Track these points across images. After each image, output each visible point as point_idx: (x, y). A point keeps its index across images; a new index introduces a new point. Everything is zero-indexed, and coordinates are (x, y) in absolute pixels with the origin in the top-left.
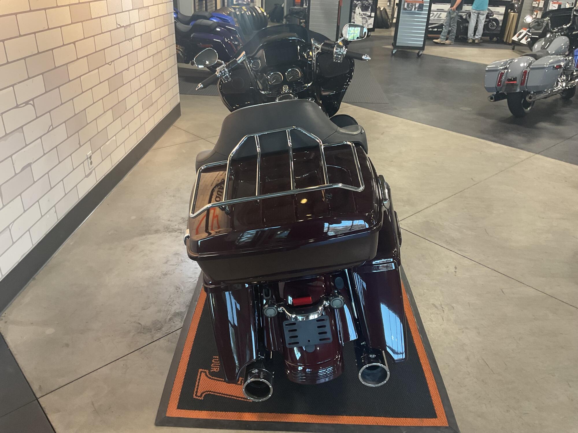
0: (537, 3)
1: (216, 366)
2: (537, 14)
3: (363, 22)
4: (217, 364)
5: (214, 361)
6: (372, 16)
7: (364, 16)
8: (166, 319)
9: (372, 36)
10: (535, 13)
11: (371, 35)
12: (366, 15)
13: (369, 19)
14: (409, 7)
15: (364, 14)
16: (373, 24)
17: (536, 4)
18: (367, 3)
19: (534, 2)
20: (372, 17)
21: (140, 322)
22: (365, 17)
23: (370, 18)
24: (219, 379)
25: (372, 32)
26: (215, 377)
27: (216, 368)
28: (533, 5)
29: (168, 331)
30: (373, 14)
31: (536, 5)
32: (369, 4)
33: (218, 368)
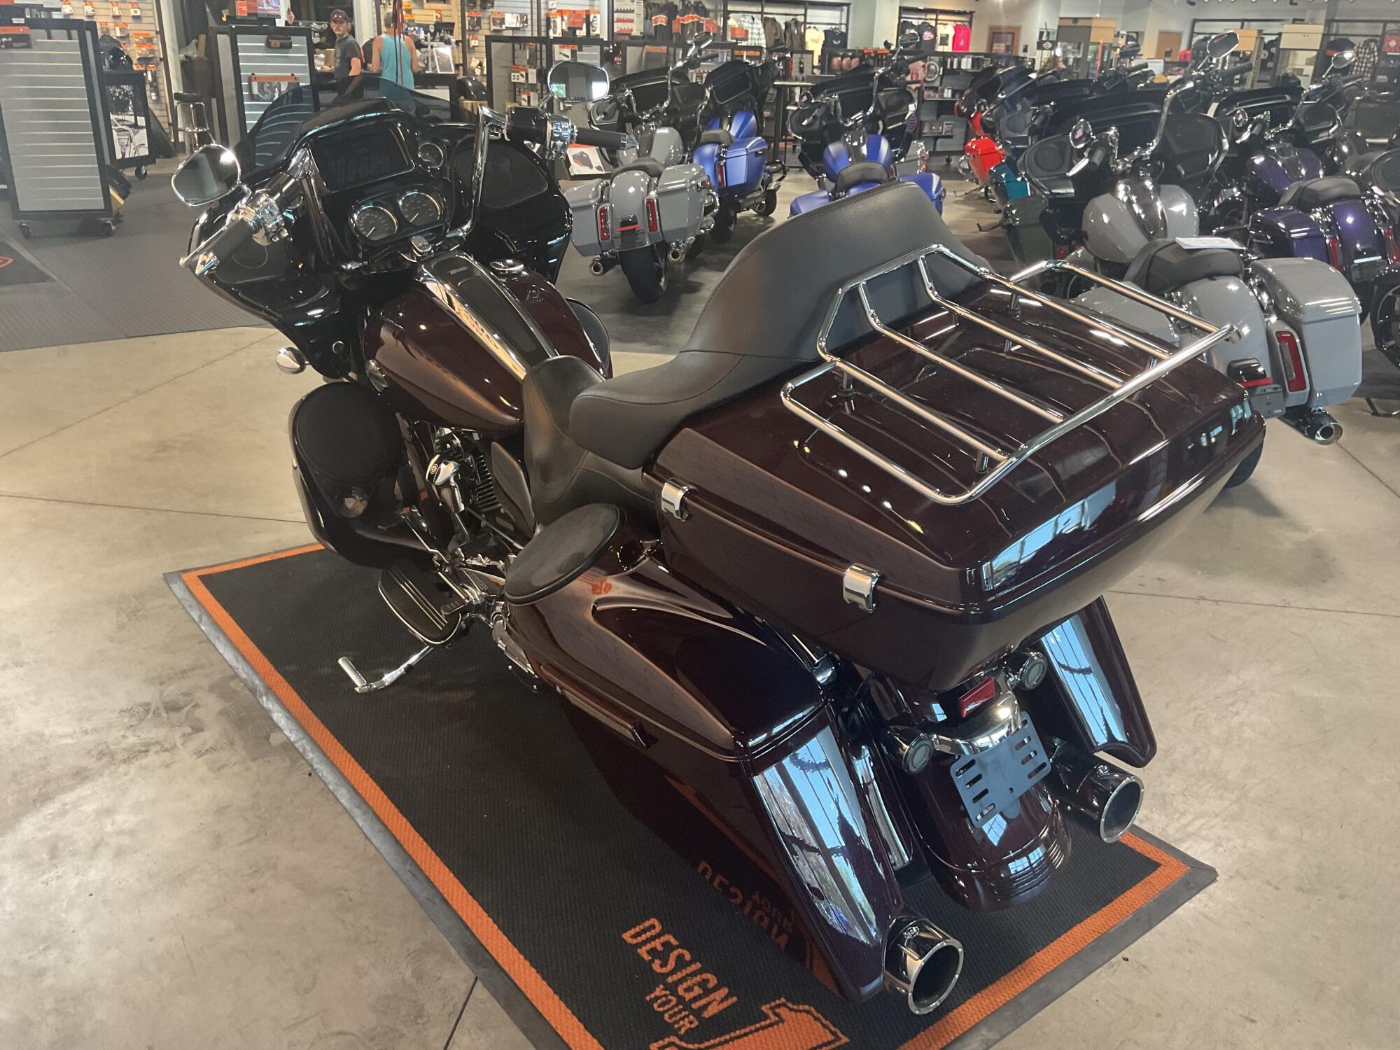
0: (522, 75)
1: (679, 1016)
2: (529, 97)
3: (122, 141)
4: (676, 1009)
5: (659, 1007)
6: (139, 124)
7: (120, 127)
8: (404, 982)
9: (151, 176)
10: (525, 97)
11: (148, 173)
12: (125, 123)
13: (135, 134)
14: (265, 93)
15: (119, 121)
16: (147, 145)
17: (521, 77)
18: (120, 93)
19: (513, 74)
20: (142, 128)
21: (335, 1029)
22: (124, 127)
23: (136, 130)
24: (722, 1039)
25: (150, 166)
26: (708, 1040)
27: (683, 1019)
28: (513, 81)
29: (449, 1009)
30: (142, 121)
31: (522, 80)
32: (126, 94)
33: (687, 1016)
